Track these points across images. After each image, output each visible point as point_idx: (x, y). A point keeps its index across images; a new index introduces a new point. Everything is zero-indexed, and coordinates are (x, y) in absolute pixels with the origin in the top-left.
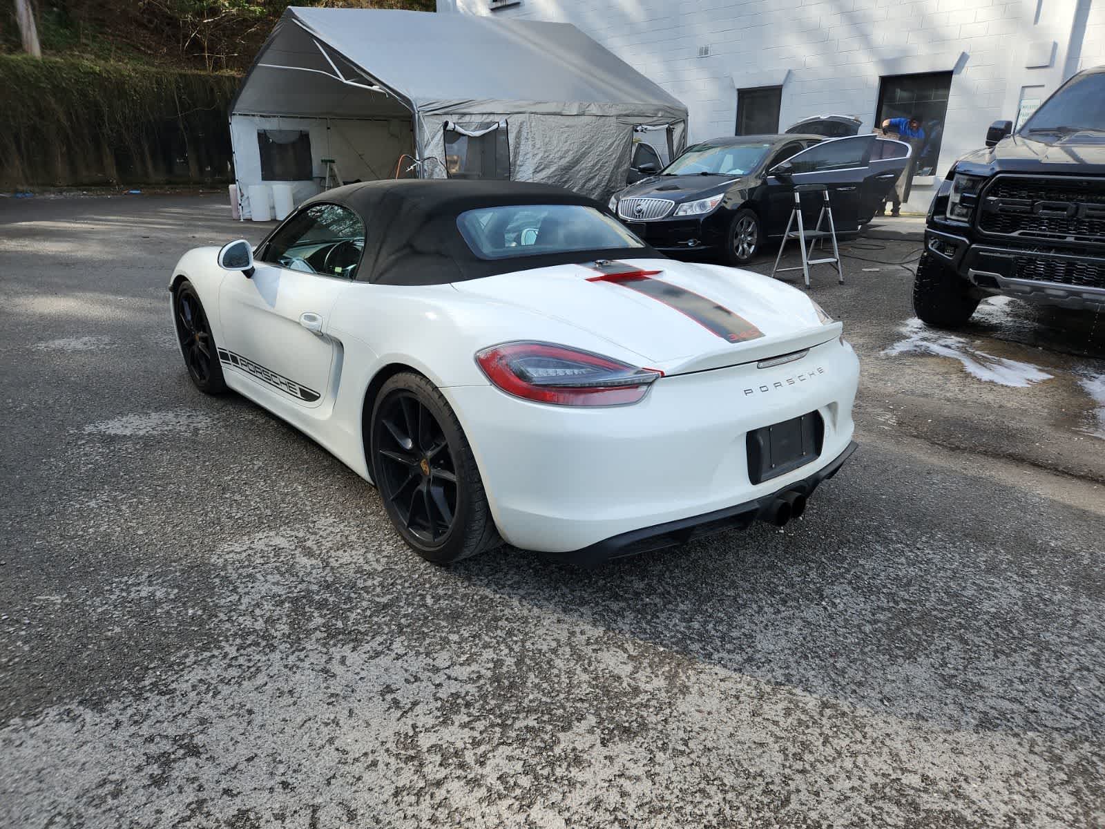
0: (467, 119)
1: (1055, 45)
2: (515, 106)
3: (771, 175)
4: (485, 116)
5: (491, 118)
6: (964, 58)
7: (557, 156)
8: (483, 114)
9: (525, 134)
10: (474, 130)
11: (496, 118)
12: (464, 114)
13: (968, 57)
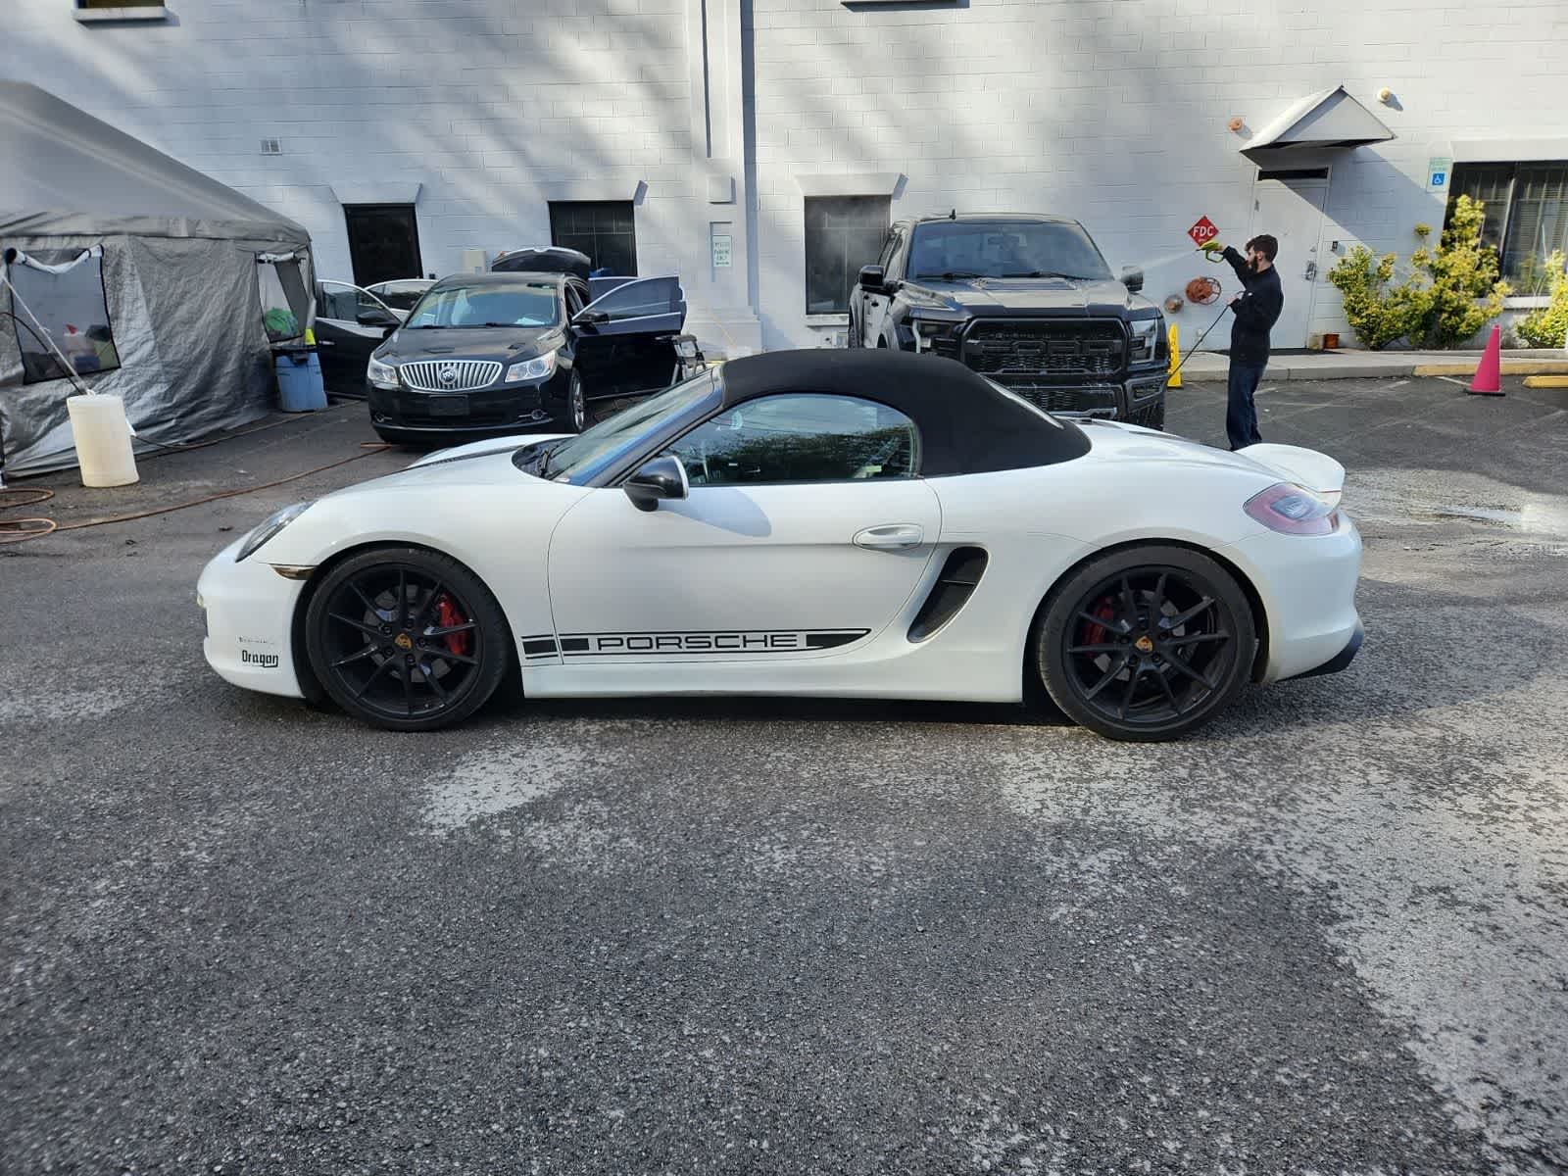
0: (40, 244)
1: (733, 181)
2: (111, 223)
3: (576, 324)
4: (67, 239)
5: (75, 243)
6: (642, 187)
7: (171, 302)
8: (63, 236)
9: (129, 268)
10: (53, 264)
11: (84, 243)
12: (34, 237)
13: (646, 186)
